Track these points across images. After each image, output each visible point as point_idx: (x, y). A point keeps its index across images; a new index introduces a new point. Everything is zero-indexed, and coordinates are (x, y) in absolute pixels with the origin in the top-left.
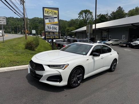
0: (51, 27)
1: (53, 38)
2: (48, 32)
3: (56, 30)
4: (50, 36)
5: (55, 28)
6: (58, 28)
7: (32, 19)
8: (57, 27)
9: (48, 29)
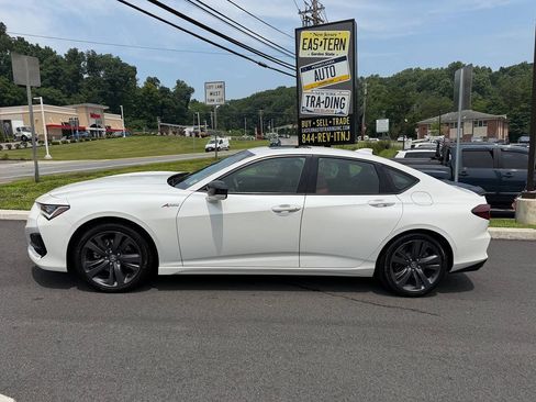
0: (323, 99)
1: (326, 139)
2: (309, 119)
3: (339, 110)
4: (316, 134)
5: (337, 102)
6: (347, 102)
7: (396, 78)
8: (347, 95)
9: (309, 108)
